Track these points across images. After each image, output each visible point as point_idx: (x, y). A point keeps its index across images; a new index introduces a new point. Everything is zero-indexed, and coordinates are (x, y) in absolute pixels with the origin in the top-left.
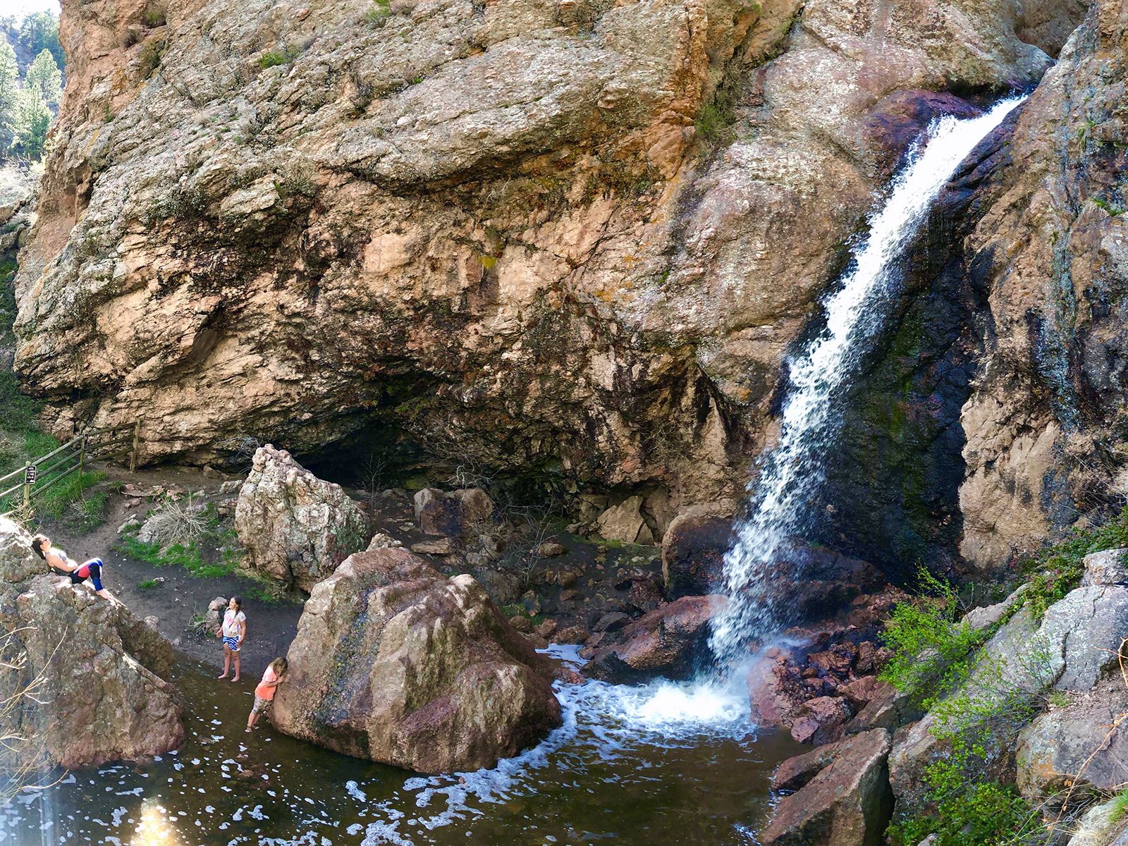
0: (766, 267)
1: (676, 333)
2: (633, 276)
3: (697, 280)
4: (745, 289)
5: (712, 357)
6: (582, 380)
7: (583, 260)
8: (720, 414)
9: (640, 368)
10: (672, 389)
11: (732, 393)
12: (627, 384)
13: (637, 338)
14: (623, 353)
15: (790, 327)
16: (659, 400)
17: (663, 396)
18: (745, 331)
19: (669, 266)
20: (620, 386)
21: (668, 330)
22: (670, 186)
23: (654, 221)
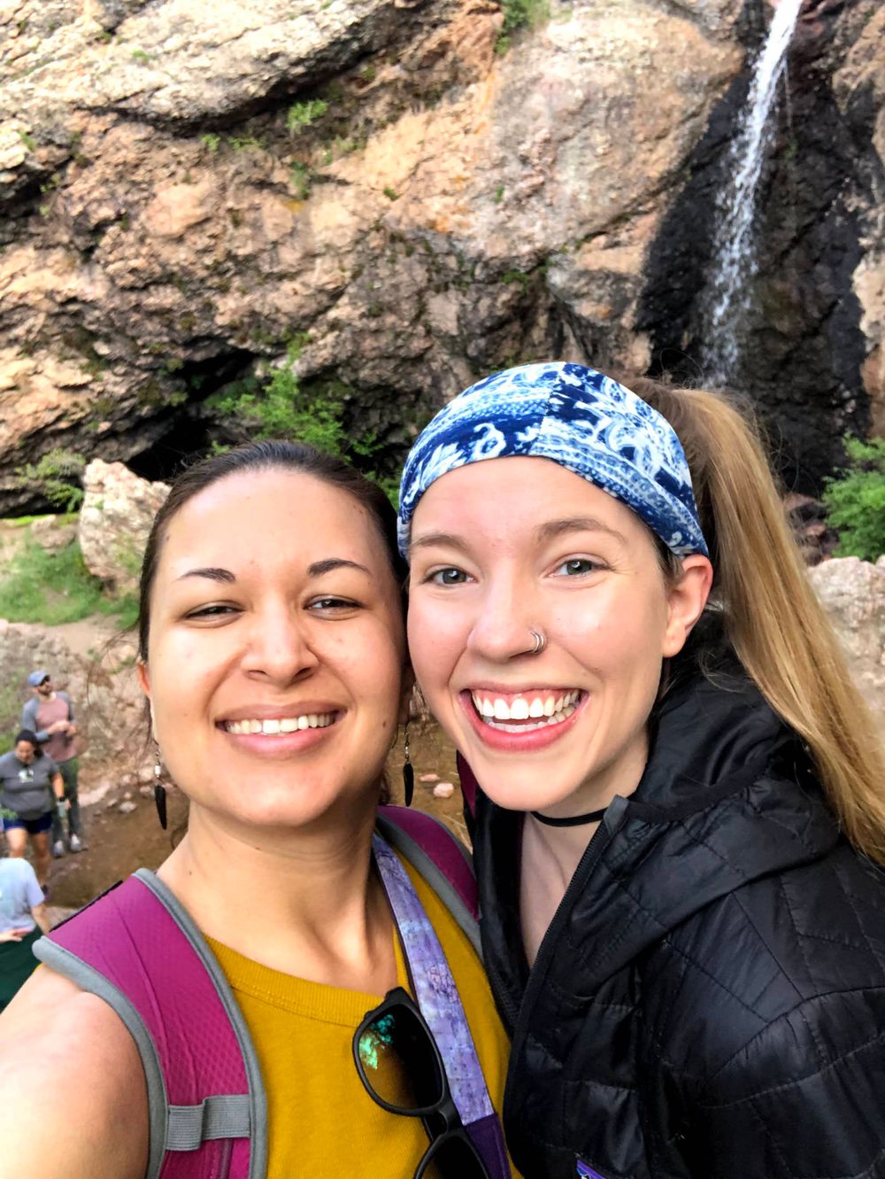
0: (610, 162)
1: (523, 256)
2: (466, 198)
3: (537, 191)
4: (591, 192)
5: (565, 277)
6: (420, 329)
7: (403, 189)
8: (578, 341)
9: (488, 302)
10: (522, 321)
11: (591, 314)
12: (474, 323)
13: (482, 269)
14: (466, 289)
15: (645, 225)
16: (510, 336)
17: (514, 330)
18: (596, 240)
19: (503, 181)
20: (466, 328)
21: (515, 254)
22: (487, 88)
23: (477, 131)
